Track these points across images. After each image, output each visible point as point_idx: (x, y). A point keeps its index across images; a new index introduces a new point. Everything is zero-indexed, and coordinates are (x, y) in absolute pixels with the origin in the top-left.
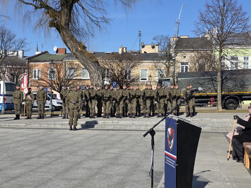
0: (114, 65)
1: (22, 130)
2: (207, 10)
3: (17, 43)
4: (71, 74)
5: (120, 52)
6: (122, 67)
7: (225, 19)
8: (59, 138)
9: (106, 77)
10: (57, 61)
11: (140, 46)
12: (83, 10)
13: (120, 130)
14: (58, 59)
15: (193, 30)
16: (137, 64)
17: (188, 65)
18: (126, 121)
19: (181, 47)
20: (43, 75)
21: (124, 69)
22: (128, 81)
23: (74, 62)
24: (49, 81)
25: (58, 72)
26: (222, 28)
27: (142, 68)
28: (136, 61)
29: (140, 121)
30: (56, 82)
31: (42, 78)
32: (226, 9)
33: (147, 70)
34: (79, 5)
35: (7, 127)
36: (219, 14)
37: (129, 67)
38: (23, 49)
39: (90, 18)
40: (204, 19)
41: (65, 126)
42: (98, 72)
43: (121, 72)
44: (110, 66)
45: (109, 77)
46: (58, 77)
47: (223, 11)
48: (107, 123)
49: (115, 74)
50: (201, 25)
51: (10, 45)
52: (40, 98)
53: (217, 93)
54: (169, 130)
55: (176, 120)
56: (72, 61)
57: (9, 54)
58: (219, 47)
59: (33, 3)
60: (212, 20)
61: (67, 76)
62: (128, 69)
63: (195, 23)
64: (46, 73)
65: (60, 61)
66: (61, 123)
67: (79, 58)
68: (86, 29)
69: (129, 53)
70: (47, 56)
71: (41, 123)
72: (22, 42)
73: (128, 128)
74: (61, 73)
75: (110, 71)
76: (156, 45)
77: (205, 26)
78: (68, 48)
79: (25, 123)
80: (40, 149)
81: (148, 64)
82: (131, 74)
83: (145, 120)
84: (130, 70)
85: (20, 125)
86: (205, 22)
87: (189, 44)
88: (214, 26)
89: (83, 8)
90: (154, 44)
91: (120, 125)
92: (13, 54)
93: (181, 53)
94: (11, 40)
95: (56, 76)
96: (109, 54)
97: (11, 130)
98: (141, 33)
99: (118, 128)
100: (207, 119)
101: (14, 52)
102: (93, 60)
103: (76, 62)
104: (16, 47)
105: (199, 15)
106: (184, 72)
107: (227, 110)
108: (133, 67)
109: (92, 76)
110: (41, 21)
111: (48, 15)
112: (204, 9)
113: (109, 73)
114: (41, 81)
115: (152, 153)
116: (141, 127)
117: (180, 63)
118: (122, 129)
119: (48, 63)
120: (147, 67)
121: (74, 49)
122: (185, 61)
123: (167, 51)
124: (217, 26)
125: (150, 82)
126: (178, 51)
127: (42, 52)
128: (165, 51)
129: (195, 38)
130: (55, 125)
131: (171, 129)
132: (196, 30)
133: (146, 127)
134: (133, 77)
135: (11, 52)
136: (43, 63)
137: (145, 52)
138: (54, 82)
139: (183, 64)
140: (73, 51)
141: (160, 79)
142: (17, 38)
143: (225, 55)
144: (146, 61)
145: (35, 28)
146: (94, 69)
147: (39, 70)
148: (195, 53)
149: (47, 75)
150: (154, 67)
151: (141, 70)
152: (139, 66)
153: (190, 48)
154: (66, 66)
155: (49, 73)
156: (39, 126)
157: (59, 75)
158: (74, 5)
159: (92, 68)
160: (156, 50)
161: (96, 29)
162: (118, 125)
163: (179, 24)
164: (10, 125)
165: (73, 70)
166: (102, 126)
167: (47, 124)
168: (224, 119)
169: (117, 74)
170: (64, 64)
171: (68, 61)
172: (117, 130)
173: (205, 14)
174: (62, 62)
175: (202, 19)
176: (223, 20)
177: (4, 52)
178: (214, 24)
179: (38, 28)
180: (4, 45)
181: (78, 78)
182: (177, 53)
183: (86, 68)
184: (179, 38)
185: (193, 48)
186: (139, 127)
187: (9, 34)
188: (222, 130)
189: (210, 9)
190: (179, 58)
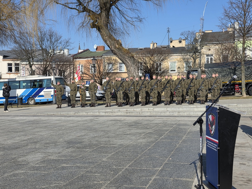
0: (147, 59)
1: (72, 117)
2: (231, 6)
3: (63, 43)
4: (109, 68)
5: (151, 47)
6: (154, 60)
7: (247, 13)
8: (104, 124)
9: (140, 70)
10: (97, 57)
11: (169, 41)
12: (119, 12)
13: (156, 116)
14: (98, 56)
15: (218, 25)
16: (167, 57)
17: (213, 56)
18: (161, 108)
19: (207, 41)
20: (85, 70)
21: (155, 62)
22: (159, 73)
23: (112, 58)
24: (91, 75)
25: (99, 67)
26: (245, 22)
27: (171, 61)
28: (166, 55)
29: (173, 108)
30: (97, 75)
31: (85, 72)
32: (248, 4)
33: (176, 62)
34: (116, 7)
35: (59, 115)
36: (241, 9)
37: (160, 60)
38: (68, 48)
39: (125, 18)
40: (228, 15)
41: (108, 113)
42: (134, 66)
43: (153, 65)
44: (143, 60)
45: (142, 69)
46: (98, 71)
47: (245, 6)
48: (144, 110)
49: (147, 67)
50: (225, 20)
51: (57, 45)
52: (92, 89)
53: (241, 81)
54: (210, 117)
55: (217, 108)
56: (110, 57)
57: (57, 52)
58: (242, 40)
59: (76, 8)
60: (235, 15)
61: (106, 70)
62: (159, 62)
63: (220, 19)
64: (89, 68)
65: (99, 57)
66: (104, 111)
67: (117, 54)
68: (122, 29)
69: (159, 48)
70: (89, 54)
71: (88, 111)
72: (67, 42)
73: (163, 114)
74: (101, 68)
75: (143, 64)
76: (183, 40)
77: (229, 21)
78: (108, 46)
79: (74, 112)
80: (90, 134)
81: (176, 57)
82: (162, 66)
83: (177, 107)
84: (161, 63)
85: (70, 113)
86: (229, 17)
87: (215, 38)
88: (237, 21)
89: (119, 10)
90: (181, 39)
91: (156, 112)
92: (60, 53)
93: (206, 46)
94: (58, 40)
95: (97, 70)
96: (142, 49)
97: (63, 118)
98: (169, 29)
99: (154, 114)
100: (234, 105)
101: (61, 50)
102: (129, 55)
103: (114, 57)
104: (63, 46)
105: (223, 11)
106: (209, 63)
107: (250, 96)
108: (163, 60)
109: (129, 69)
110: (83, 23)
111: (89, 18)
112: (228, 6)
113: (142, 66)
114: (85, 75)
115: (201, 140)
116: (174, 113)
117: (206, 55)
118: (157, 115)
119: (89, 59)
120: (176, 60)
121: (113, 46)
122: (210, 53)
123: (194, 45)
124: (240, 20)
125: (179, 73)
126: (203, 44)
127: (84, 50)
128: (192, 45)
129: (220, 32)
130: (99, 113)
131: (212, 116)
132: (221, 25)
133: (179, 113)
134: (164, 69)
135: (59, 51)
136: (86, 59)
137: (173, 47)
138: (96, 76)
139: (208, 55)
140: (112, 48)
141: (189, 70)
142: (63, 39)
143: (248, 46)
144: (175, 55)
145: (79, 30)
146: (130, 63)
147: (82, 65)
148: (219, 46)
149: (89, 70)
150: (182, 59)
151: (170, 63)
152: (169, 59)
153: (216, 41)
154: (105, 61)
155: (91, 68)
156: (86, 113)
157: (99, 70)
158: (111, 8)
159: (129, 63)
160: (183, 44)
161: (131, 28)
162: (154, 112)
163: (203, 20)
164: (61, 113)
165: (111, 65)
166: (139, 113)
167: (93, 112)
168: (249, 105)
169: (149, 67)
170: (103, 60)
171: (107, 57)
172: (153, 116)
173: (228, 11)
174: (101, 58)
175: (226, 15)
176: (246, 14)
177: (52, 51)
178: (236, 19)
179: (81, 29)
180: (52, 45)
181: (115, 71)
182: (203, 46)
183: (123, 63)
184: (204, 32)
185: (219, 41)
186: (173, 113)
187: (56, 35)
188: (248, 114)
189: (233, 6)
190: (204, 50)
